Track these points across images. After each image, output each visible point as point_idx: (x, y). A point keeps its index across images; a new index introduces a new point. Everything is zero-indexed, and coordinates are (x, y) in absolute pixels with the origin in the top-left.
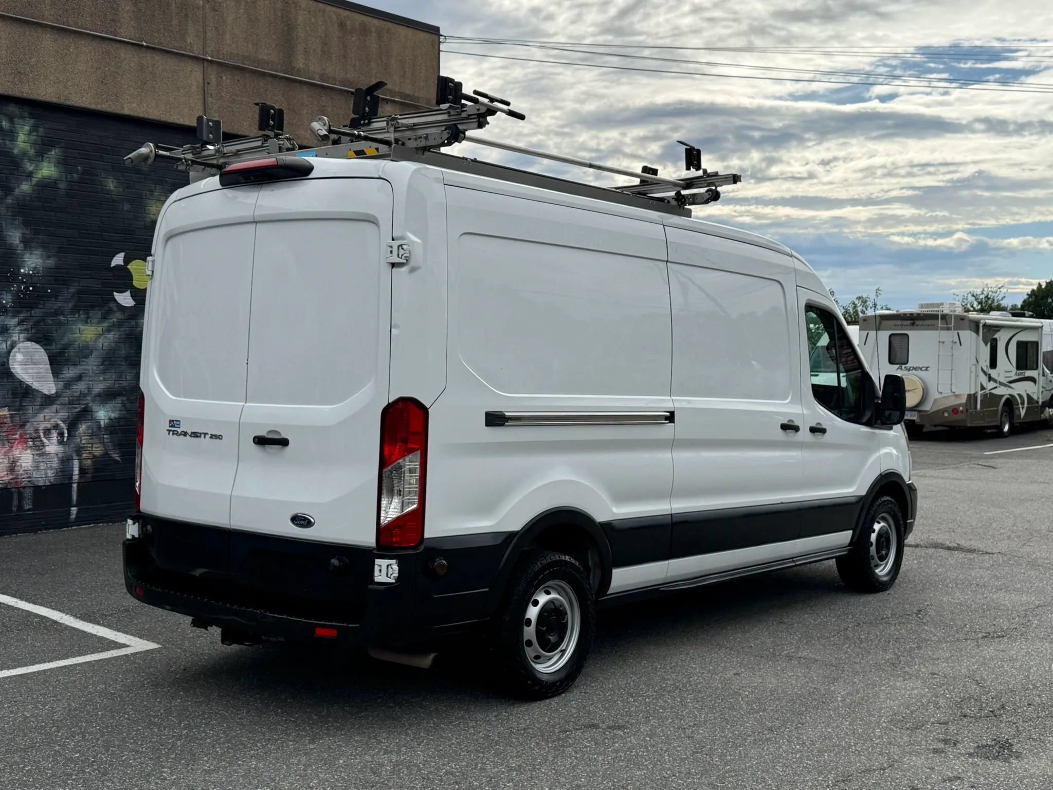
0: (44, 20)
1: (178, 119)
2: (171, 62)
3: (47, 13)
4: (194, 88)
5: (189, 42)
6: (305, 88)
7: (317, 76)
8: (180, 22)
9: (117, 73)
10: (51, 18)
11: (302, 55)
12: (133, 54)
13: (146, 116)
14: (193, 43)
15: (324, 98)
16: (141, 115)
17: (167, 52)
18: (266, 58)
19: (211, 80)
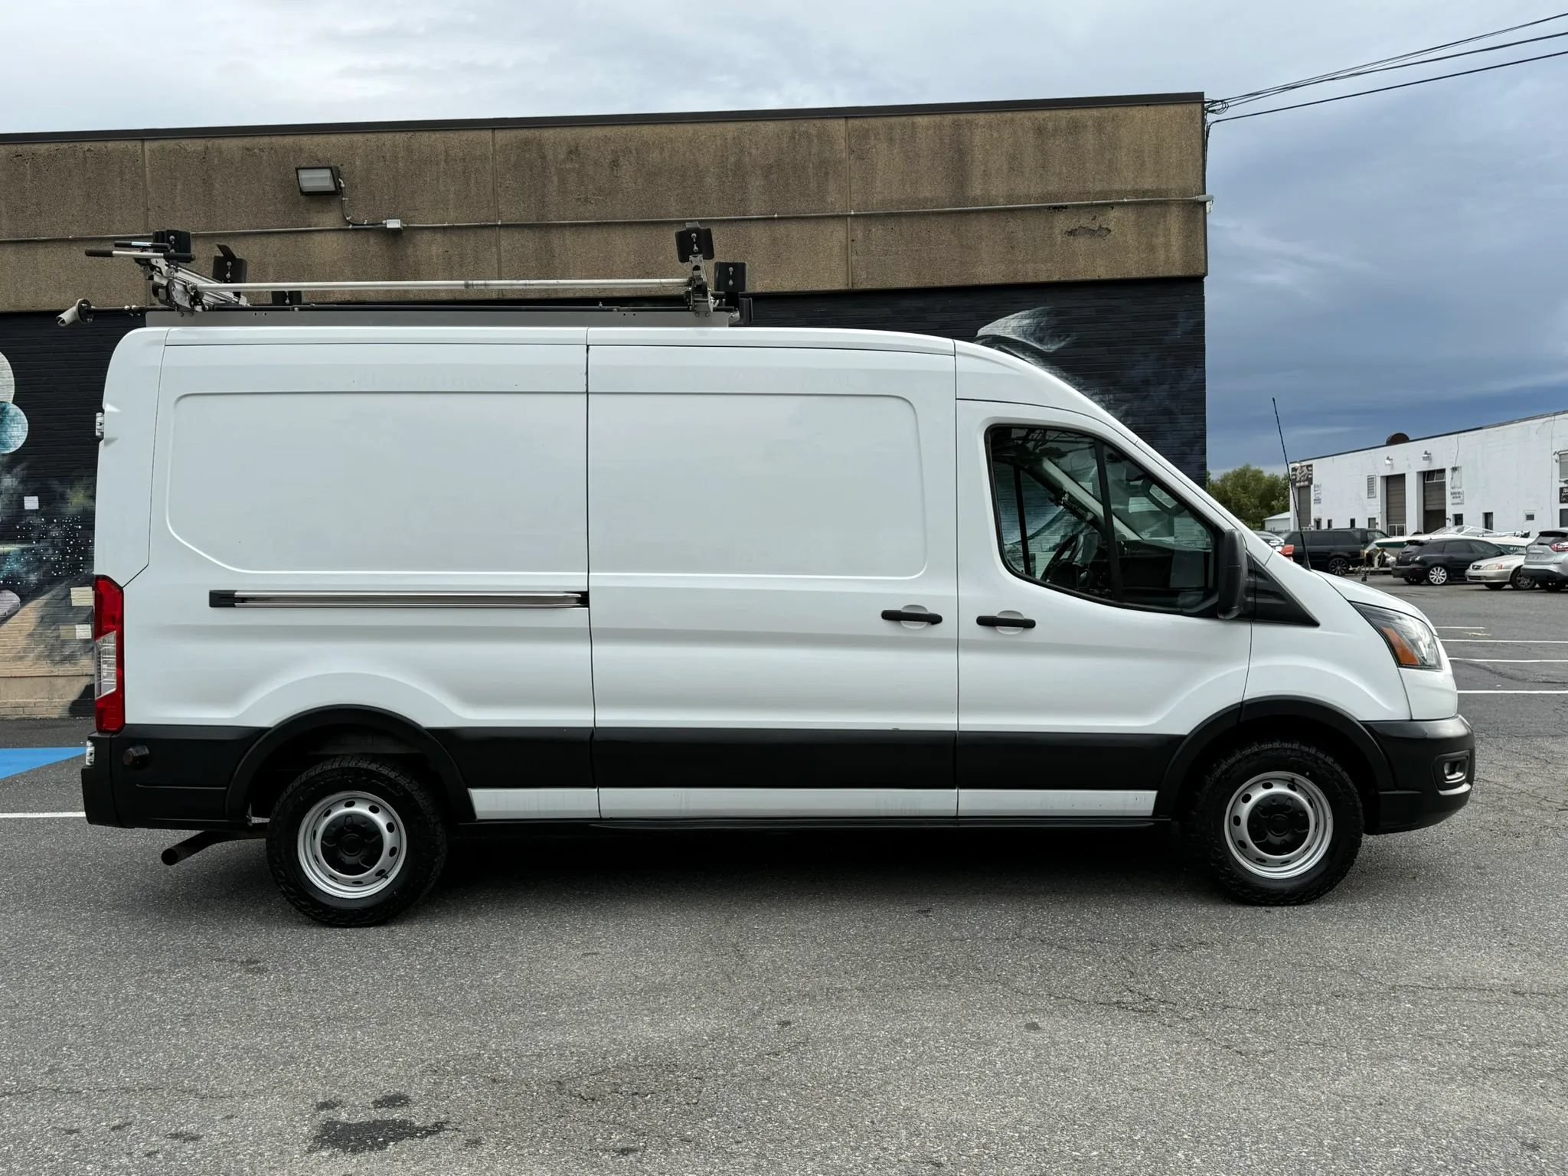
0: (670, 217)
1: (817, 286)
2: (808, 228)
3: (672, 209)
4: (836, 250)
5: (830, 202)
6: (984, 216)
7: (1002, 200)
8: (818, 183)
9: (746, 252)
10: (677, 213)
11: (980, 181)
12: (765, 230)
13: (781, 290)
14: (835, 201)
15: (1011, 224)
16: (775, 290)
17: (803, 218)
18: (928, 195)
19: (857, 237)
